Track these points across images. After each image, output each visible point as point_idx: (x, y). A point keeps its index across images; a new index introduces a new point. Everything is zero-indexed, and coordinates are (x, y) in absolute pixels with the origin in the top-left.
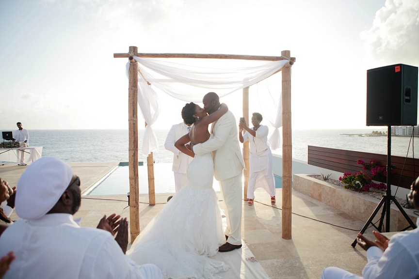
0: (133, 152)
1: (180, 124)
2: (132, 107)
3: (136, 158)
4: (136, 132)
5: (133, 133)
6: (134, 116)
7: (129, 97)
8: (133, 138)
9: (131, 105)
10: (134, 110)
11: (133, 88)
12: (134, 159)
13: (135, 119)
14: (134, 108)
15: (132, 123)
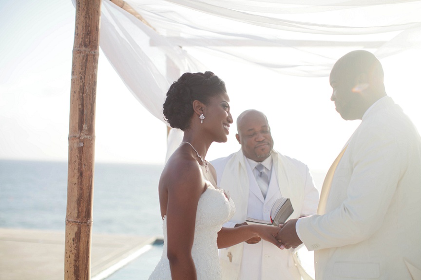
0: (76, 229)
1: (233, 156)
2: (78, 102)
3: (82, 247)
4: (85, 174)
5: (77, 174)
6: (81, 128)
7: (73, 73)
8: (76, 188)
9: (76, 95)
10: (82, 112)
11: (83, 48)
12: (78, 248)
13: (83, 136)
14: (82, 105)
15: (76, 145)
